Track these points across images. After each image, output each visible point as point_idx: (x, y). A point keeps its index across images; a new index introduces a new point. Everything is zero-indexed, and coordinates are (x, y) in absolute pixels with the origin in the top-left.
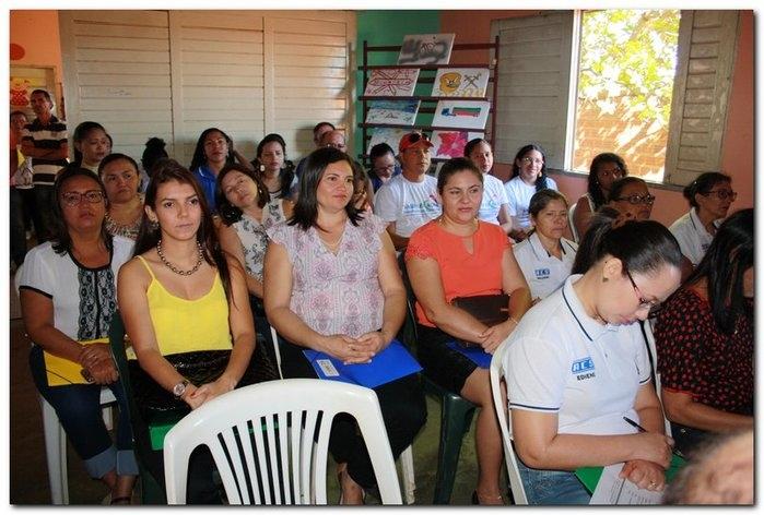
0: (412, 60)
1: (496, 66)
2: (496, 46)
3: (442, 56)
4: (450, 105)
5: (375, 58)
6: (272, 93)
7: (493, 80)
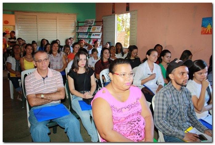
0: (86, 25)
1: (103, 25)
2: (102, 21)
3: (92, 24)
4: (94, 34)
5: (80, 24)
6: (58, 32)
7: (102, 28)
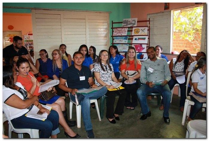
0: (126, 26)
1: (149, 26)
2: (149, 21)
3: (134, 24)
4: (137, 37)
5: (115, 25)
6: (88, 36)
7: (149, 30)
